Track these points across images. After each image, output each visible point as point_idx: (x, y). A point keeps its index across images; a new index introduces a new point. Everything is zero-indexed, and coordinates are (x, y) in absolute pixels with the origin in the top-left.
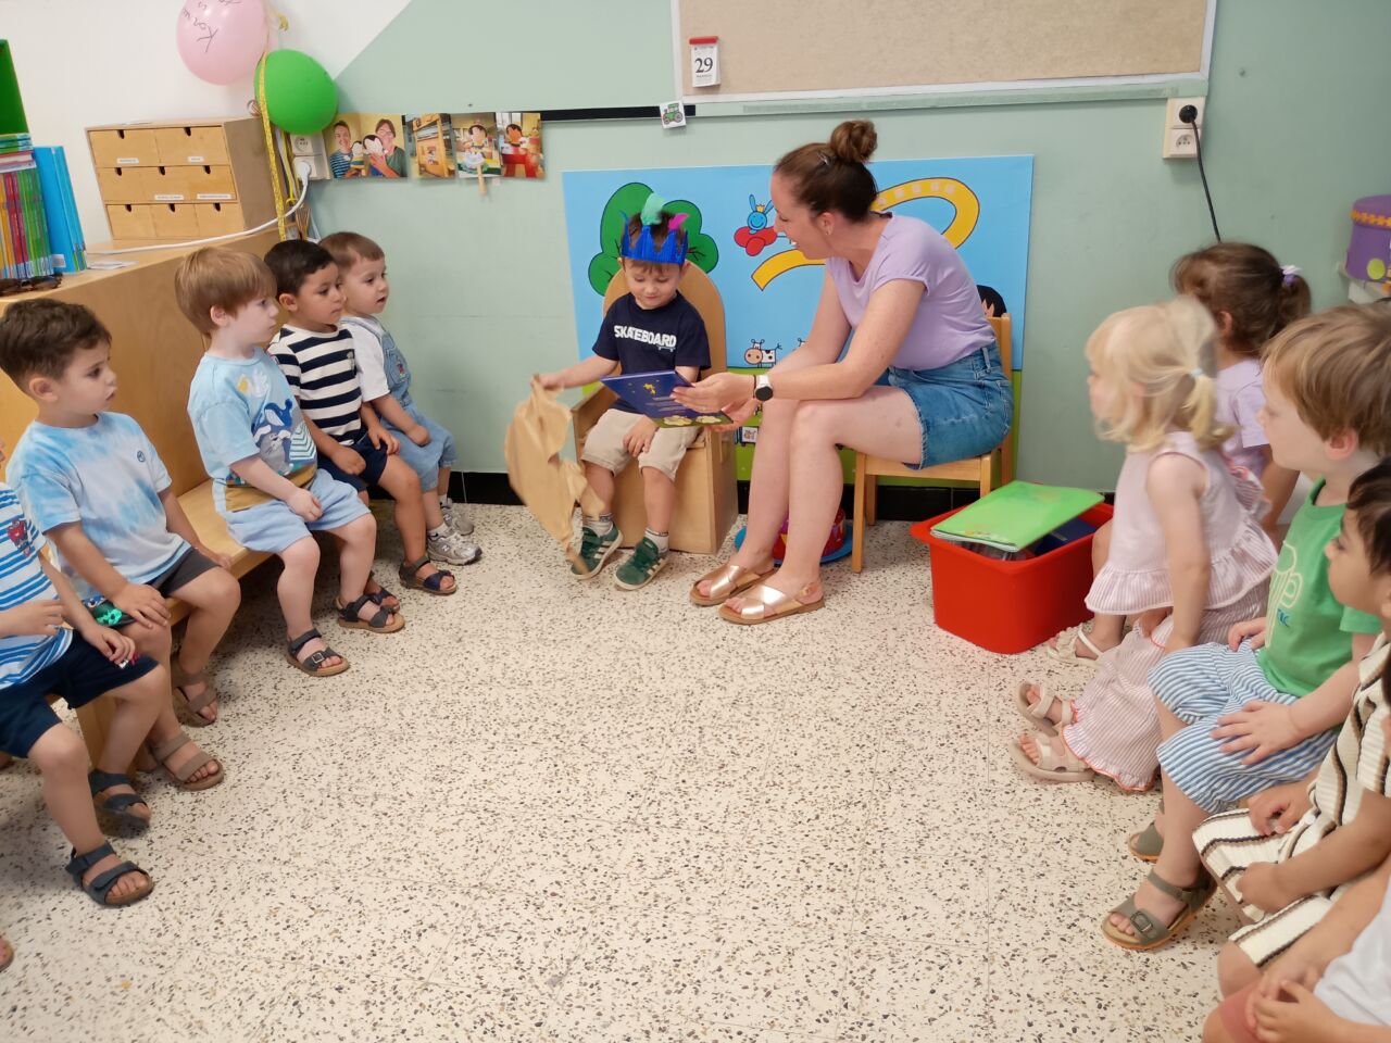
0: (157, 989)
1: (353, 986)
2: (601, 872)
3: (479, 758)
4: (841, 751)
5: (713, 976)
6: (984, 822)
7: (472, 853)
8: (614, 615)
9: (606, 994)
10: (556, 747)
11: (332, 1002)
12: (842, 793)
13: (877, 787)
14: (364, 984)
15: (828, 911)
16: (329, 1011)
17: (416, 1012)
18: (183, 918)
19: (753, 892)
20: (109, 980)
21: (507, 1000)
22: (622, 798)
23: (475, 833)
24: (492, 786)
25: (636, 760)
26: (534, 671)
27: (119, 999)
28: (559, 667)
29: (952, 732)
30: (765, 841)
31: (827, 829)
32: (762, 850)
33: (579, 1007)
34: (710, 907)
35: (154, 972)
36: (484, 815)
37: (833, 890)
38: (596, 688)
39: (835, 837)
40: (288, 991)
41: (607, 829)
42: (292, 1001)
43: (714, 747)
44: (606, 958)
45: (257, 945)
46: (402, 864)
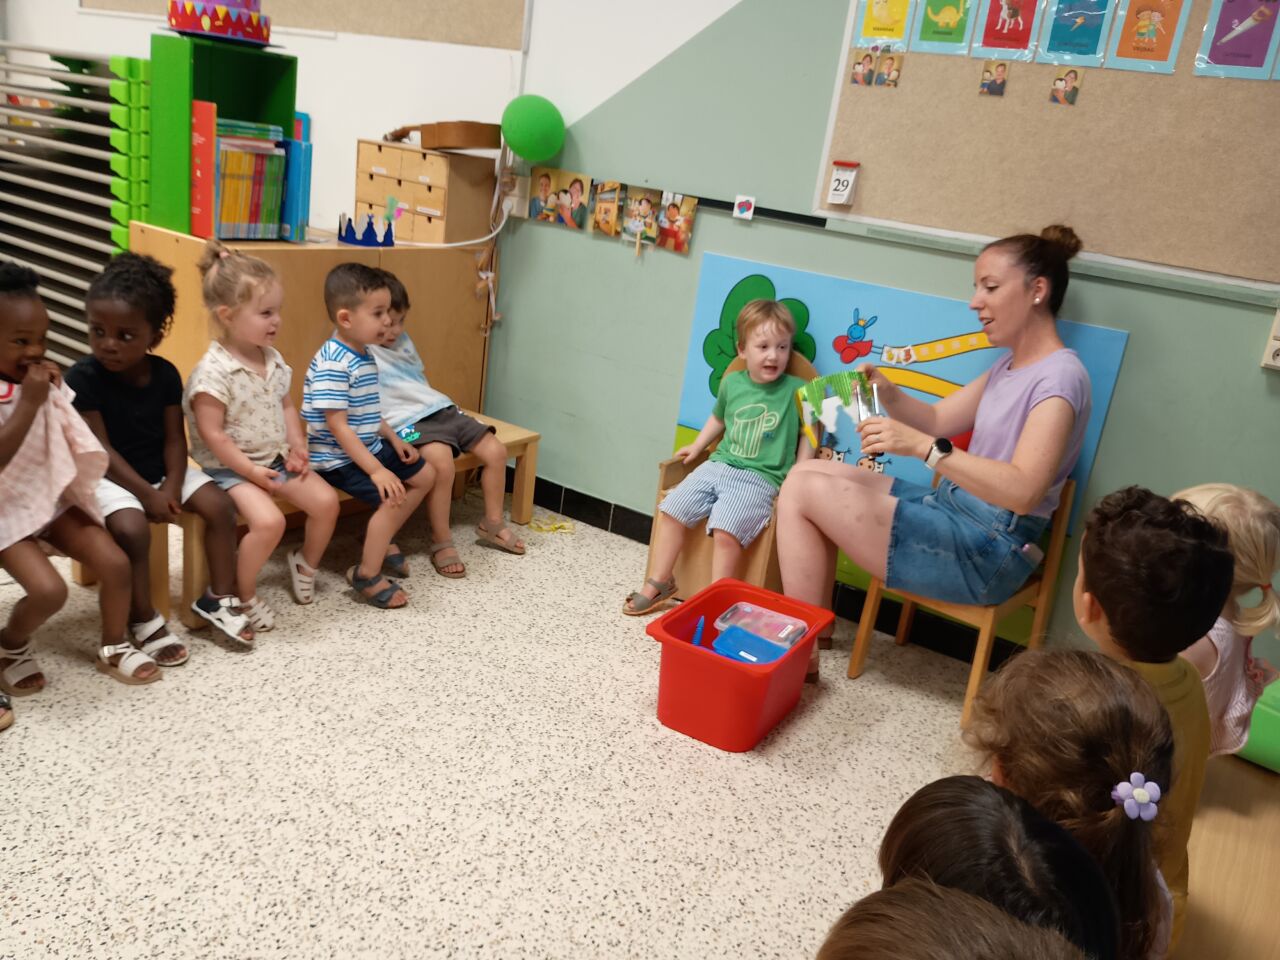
0: (80, 784)
1: (206, 839)
2: (446, 833)
3: (421, 710)
4: (718, 817)
5: (471, 950)
6: (800, 925)
7: (362, 778)
8: (610, 638)
9: (379, 927)
10: (486, 724)
11: (184, 844)
12: (691, 852)
13: (726, 858)
14: (214, 841)
15: (605, 940)
16: (178, 849)
17: (234, 877)
18: (134, 741)
19: (554, 899)
20: (55, 764)
21: (305, 897)
22: (506, 781)
23: (376, 764)
24: (416, 735)
25: (541, 757)
26: (514, 659)
27: (51, 780)
28: (535, 663)
29: (830, 839)
30: (596, 862)
31: (656, 874)
32: (588, 868)
33: (352, 926)
34: (511, 895)
35: (87, 770)
36: (392, 752)
37: (622, 925)
38: (552, 690)
39: (658, 882)
40: (162, 823)
41: (477, 802)
42: (159, 831)
43: (613, 772)
44: (401, 899)
45: (166, 781)
46: (307, 765)
